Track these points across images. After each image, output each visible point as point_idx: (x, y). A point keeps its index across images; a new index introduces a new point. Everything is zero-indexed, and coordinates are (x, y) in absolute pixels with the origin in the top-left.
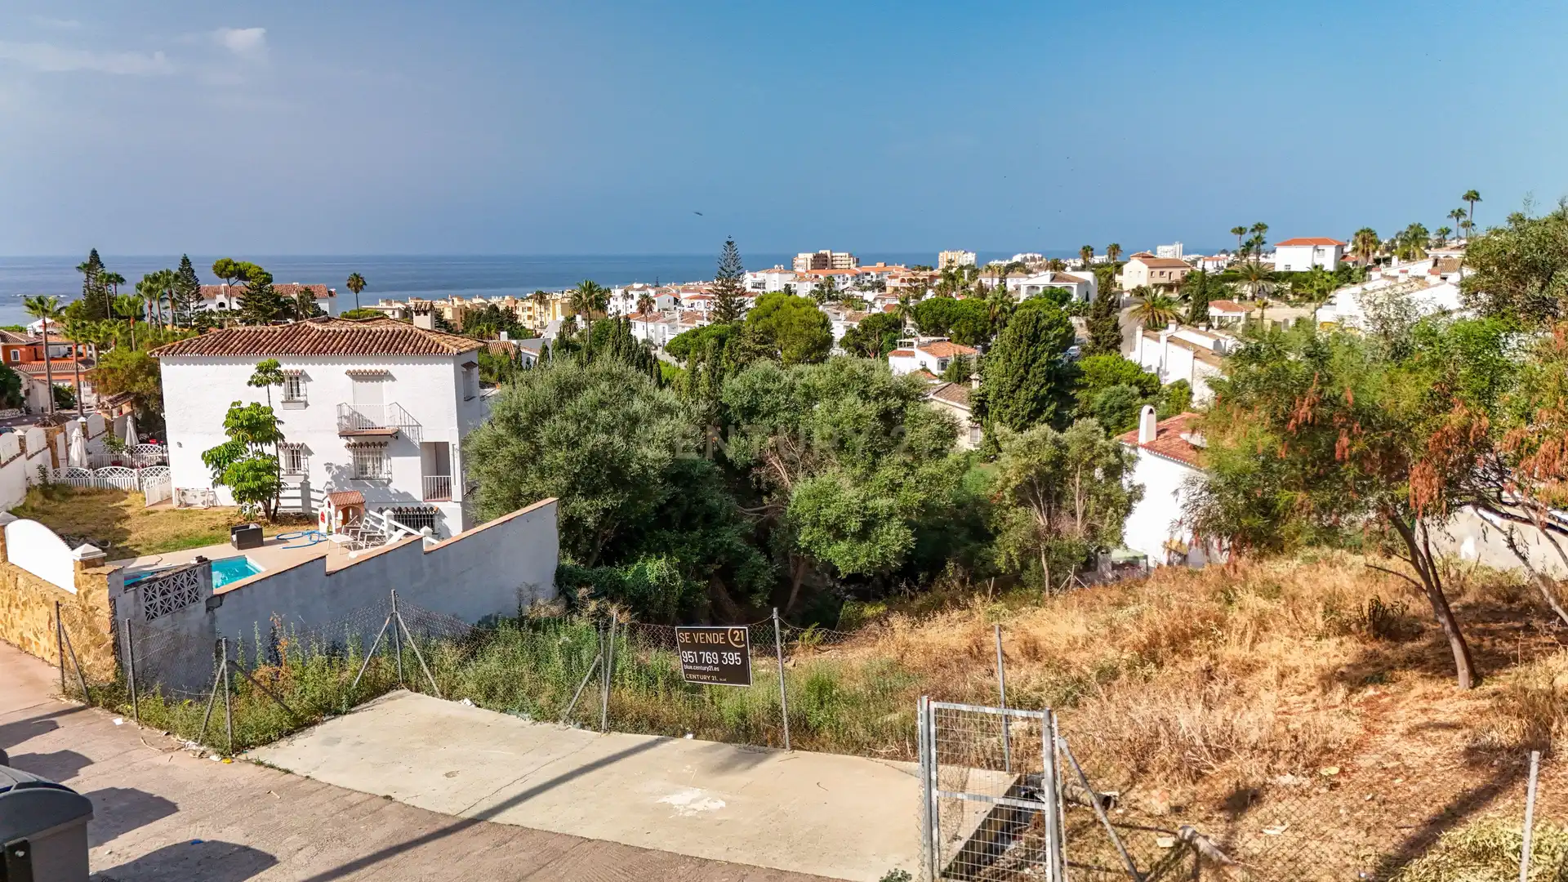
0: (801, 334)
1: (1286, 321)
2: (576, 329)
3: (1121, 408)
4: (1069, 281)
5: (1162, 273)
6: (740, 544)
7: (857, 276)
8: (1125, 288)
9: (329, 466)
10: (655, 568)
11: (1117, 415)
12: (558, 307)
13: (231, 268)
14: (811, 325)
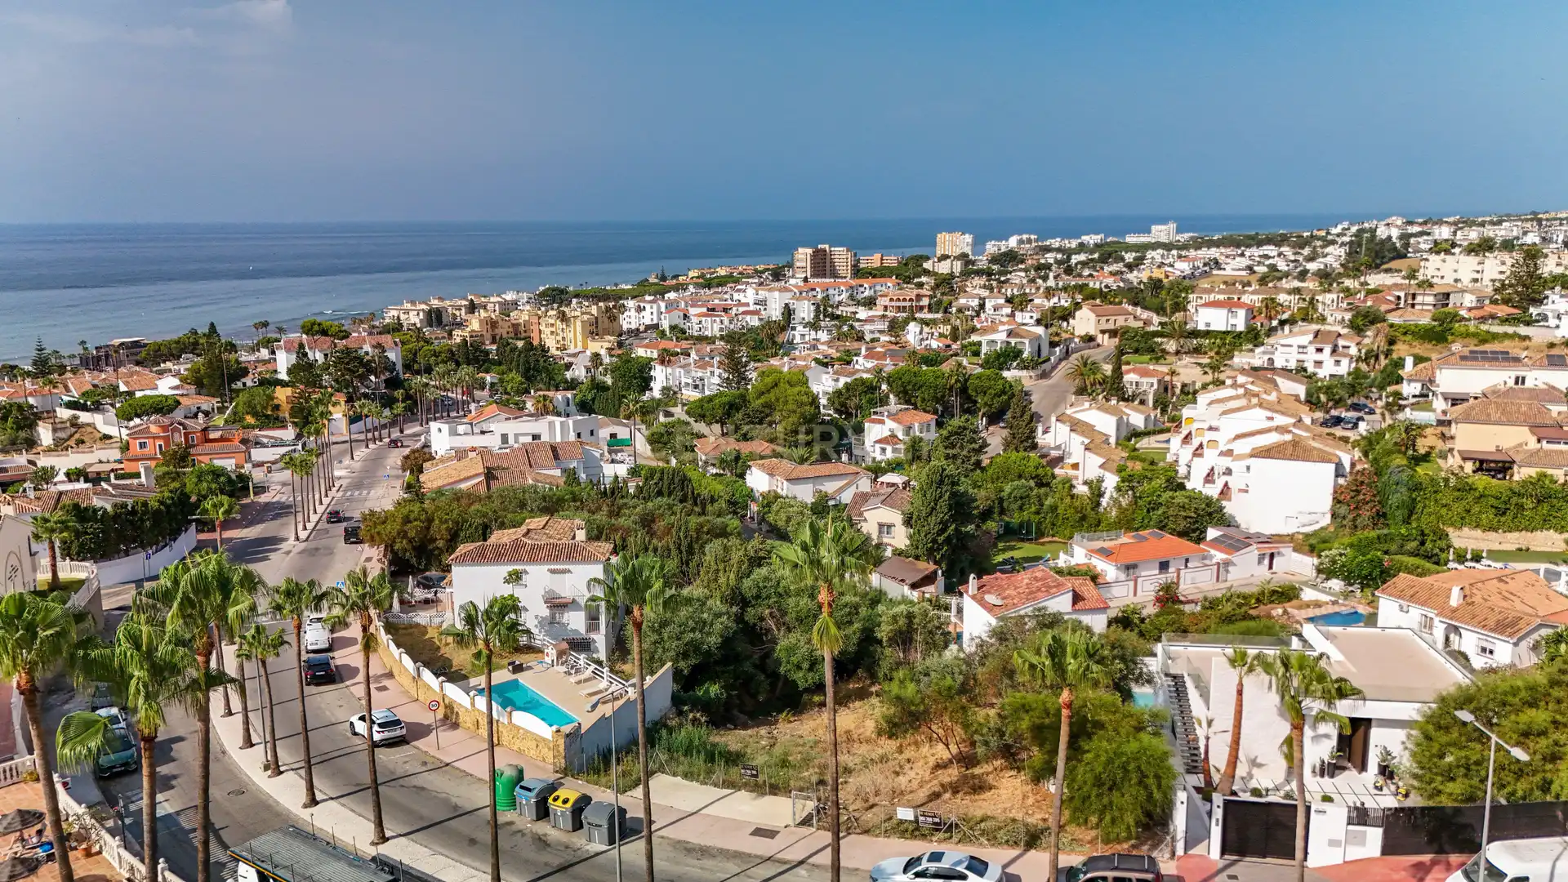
0: (794, 412)
1: (1194, 383)
2: (601, 364)
3: (1021, 498)
4: (1022, 337)
5: (1108, 320)
6: (751, 670)
7: (852, 287)
8: (1077, 334)
9: (536, 617)
10: (714, 689)
11: (1019, 502)
12: (579, 324)
13: (316, 328)
14: (802, 404)
